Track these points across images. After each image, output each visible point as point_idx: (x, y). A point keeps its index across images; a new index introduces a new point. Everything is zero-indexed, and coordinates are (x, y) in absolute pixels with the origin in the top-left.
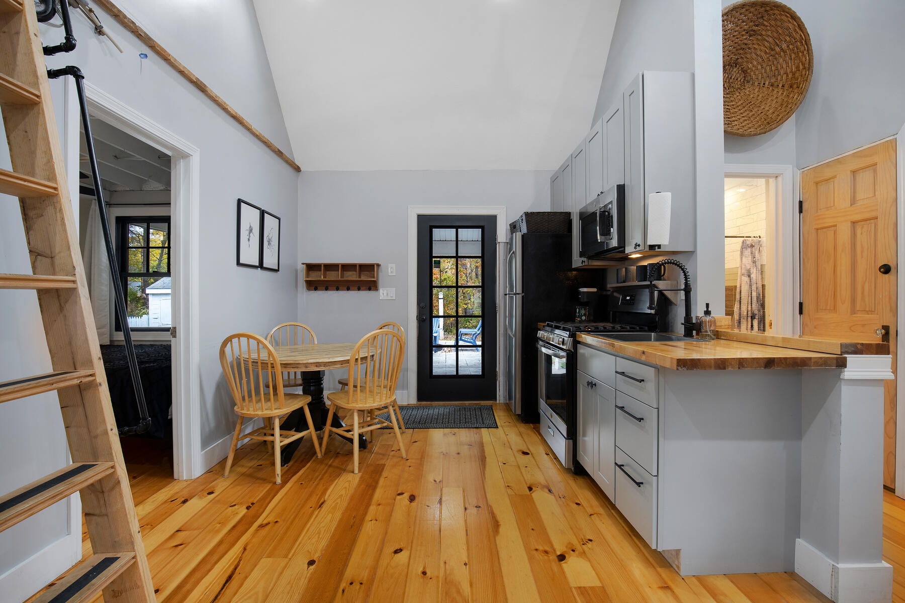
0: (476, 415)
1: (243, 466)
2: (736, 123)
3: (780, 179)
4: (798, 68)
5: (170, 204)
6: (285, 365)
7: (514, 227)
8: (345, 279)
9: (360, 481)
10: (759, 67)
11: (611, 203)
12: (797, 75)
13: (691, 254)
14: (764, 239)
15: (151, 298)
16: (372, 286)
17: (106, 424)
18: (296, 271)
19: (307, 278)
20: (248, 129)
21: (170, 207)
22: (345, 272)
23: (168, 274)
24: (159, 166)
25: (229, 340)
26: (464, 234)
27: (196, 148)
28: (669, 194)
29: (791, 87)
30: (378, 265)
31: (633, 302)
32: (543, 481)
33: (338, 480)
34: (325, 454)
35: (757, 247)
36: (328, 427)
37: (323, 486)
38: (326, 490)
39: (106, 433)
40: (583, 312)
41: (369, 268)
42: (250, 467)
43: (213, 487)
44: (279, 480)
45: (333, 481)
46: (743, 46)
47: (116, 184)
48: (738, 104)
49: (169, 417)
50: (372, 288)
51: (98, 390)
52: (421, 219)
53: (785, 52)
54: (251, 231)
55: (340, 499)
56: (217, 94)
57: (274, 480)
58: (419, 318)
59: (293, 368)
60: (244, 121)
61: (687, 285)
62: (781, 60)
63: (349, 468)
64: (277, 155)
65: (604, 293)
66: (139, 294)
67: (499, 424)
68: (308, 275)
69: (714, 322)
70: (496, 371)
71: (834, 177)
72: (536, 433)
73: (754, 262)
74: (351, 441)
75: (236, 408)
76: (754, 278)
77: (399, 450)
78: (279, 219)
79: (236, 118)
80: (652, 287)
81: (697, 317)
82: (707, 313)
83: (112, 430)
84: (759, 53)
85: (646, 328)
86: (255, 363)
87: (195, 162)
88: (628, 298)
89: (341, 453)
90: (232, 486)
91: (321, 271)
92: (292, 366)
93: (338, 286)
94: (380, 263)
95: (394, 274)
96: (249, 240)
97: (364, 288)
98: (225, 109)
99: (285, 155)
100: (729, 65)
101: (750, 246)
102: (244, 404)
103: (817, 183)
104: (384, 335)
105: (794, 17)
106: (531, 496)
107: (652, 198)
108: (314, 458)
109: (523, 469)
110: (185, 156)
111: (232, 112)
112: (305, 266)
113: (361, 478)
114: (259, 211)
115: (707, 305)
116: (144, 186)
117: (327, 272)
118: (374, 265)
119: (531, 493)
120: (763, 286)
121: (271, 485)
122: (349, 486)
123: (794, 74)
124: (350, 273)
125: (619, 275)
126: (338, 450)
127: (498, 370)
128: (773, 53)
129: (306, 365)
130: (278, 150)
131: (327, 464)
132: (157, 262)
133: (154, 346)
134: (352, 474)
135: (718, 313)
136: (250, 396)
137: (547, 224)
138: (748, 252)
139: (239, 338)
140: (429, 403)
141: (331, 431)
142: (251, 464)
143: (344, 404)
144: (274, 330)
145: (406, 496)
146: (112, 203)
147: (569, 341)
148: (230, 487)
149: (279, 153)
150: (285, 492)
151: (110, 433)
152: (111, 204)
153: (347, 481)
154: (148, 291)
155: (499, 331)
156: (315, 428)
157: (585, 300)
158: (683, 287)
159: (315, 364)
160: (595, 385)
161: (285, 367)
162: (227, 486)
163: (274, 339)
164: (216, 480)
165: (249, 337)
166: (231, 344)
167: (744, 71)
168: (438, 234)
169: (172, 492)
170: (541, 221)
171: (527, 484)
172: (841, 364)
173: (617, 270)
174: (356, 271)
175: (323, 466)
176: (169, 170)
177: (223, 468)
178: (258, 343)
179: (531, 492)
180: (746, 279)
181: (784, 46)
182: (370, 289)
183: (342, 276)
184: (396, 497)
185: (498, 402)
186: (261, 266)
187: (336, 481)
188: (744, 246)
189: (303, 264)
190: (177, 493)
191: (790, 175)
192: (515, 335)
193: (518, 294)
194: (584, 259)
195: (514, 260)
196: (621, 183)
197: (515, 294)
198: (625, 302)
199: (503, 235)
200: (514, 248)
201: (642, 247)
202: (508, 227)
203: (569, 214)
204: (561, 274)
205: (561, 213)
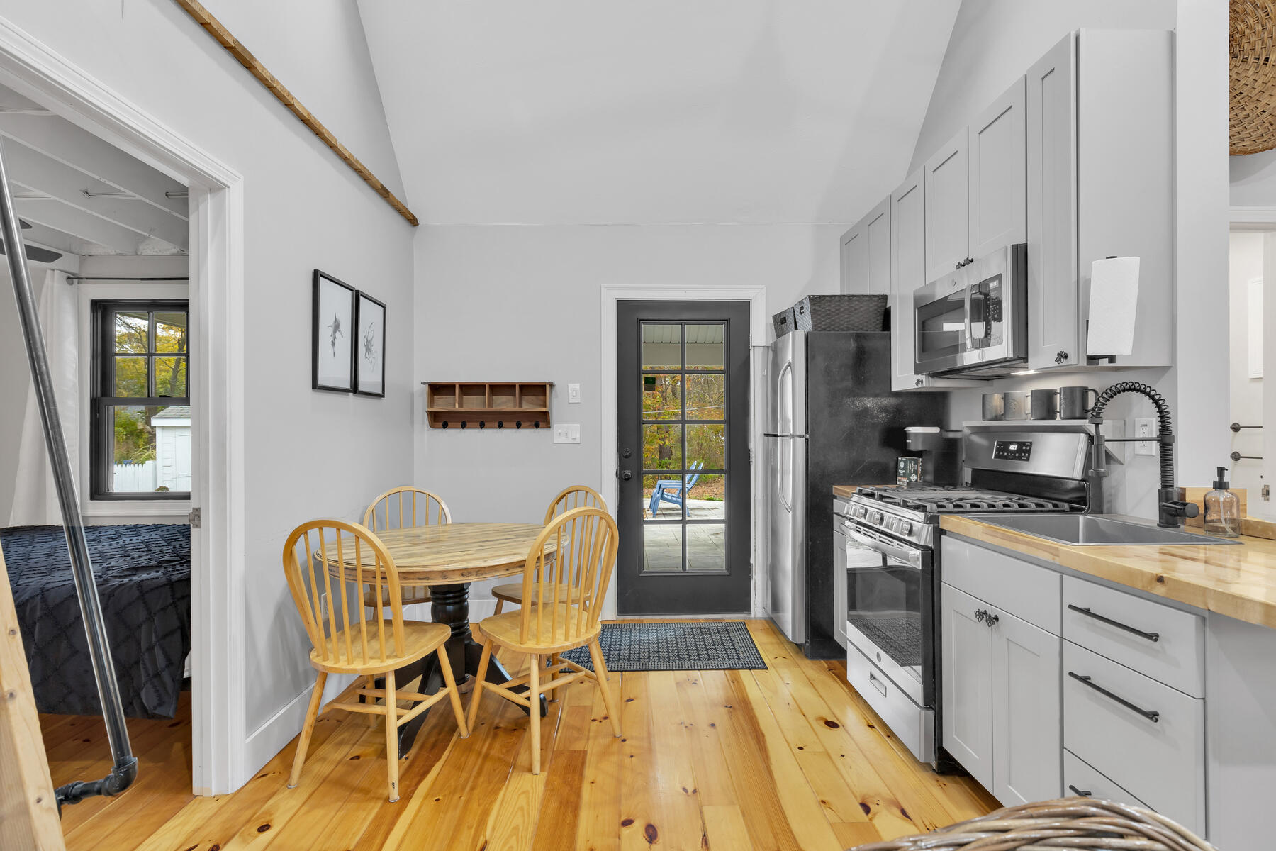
0: (723, 643)
1: (323, 759)
5: (187, 279)
6: (405, 575)
7: (781, 323)
8: (495, 408)
9: (546, 790)
11: (999, 277)
15: (159, 433)
16: (541, 420)
17: (23, 791)
18: (412, 395)
19: (431, 407)
20: (332, 146)
21: (188, 284)
22: (494, 397)
23: (186, 401)
24: (167, 210)
25: (302, 530)
26: (694, 332)
27: (238, 174)
28: (1135, 260)
30: (552, 385)
31: (1025, 451)
32: (884, 791)
33: (504, 787)
34: (475, 729)
36: (480, 681)
37: (479, 805)
38: (486, 814)
39: (24, 810)
40: (913, 467)
41: (537, 390)
42: (339, 762)
43: (269, 813)
44: (395, 795)
45: (495, 792)
47: (91, 243)
49: (186, 675)
50: (541, 423)
51: (7, 710)
52: (625, 308)
54: (337, 327)
55: (514, 838)
56: (274, 76)
57: (385, 793)
58: (621, 474)
59: (420, 579)
60: (324, 130)
61: (1165, 430)
63: (523, 759)
64: (381, 194)
65: (951, 435)
66: (140, 426)
67: (766, 661)
68: (431, 403)
69: (1235, 504)
70: (749, 564)
72: (838, 680)
74: (527, 710)
75: (313, 655)
77: (606, 718)
78: (384, 307)
79: (307, 122)
82: (1220, 485)
83: (39, 801)
86: (351, 570)
87: (235, 198)
88: (1013, 447)
89: (502, 725)
90: (305, 808)
91: (454, 395)
92: (417, 576)
93: (482, 420)
94: (554, 382)
95: (577, 399)
96: (333, 343)
97: (527, 424)
98: (289, 105)
99: (392, 195)
102: (329, 646)
104: (586, 517)
106: (873, 826)
107: (1098, 267)
108: (455, 738)
109: (838, 760)
110: (216, 187)
111: (302, 111)
112: (426, 387)
113: (548, 783)
114: (350, 292)
115: (1222, 471)
116: (141, 247)
117: (464, 397)
118: (545, 386)
119: (871, 819)
121: (379, 804)
122: (528, 803)
124: (504, 398)
125: (987, 407)
126: (497, 721)
127: (752, 561)
129: (444, 574)
130: (382, 186)
131: (480, 753)
132: (170, 374)
133: (161, 529)
134: (528, 775)
136: (340, 627)
137: (846, 316)
139: (321, 528)
140: (637, 618)
141: (483, 688)
142: (338, 755)
143: (513, 644)
144: (378, 499)
145: (638, 827)
146: (83, 275)
147: (924, 528)
148: (302, 811)
149: (383, 192)
150: (409, 821)
151: (34, 809)
152: (82, 278)
153: (523, 793)
154: (154, 422)
155: (755, 496)
156: (456, 680)
157: (920, 448)
158: (1154, 434)
159: (461, 572)
160: (997, 619)
161: (405, 578)
162: (296, 808)
163: (376, 515)
164: (274, 794)
165: (339, 526)
166: (306, 538)
168: (650, 332)
169: (189, 828)
170: (837, 310)
171: (855, 797)
173: (984, 396)
174: (514, 395)
175: (472, 758)
176: (184, 218)
177: (288, 766)
178: (357, 538)
179: (870, 815)
182: (537, 426)
183: (490, 405)
184: (619, 830)
185: (753, 615)
186: (354, 388)
187: (502, 793)
189: (424, 383)
190: (199, 829)
192: (793, 508)
193: (801, 436)
194: (922, 377)
195: (789, 377)
196: (1021, 241)
197: (793, 436)
198: (1003, 451)
199: (760, 333)
200: (789, 358)
201: (1072, 360)
202: (771, 321)
203: (885, 298)
204: (870, 403)
205: (871, 297)
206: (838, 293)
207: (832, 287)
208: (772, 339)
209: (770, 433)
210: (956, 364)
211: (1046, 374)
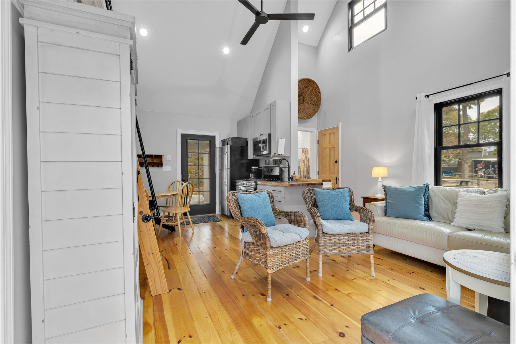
0: (211, 218)
2: (301, 114)
3: (313, 132)
4: (317, 100)
7: (224, 142)
10: (308, 97)
11: (266, 139)
12: (317, 102)
13: (290, 156)
14: (309, 150)
16: (160, 165)
26: (202, 143)
28: (284, 139)
29: (316, 105)
31: (272, 171)
35: (307, 152)
40: (253, 175)
41: (160, 157)
46: (303, 90)
48: (302, 108)
52: (183, 136)
53: (314, 94)
58: (182, 179)
61: (289, 166)
62: (313, 96)
65: (260, 168)
67: (222, 220)
69: (296, 177)
71: (326, 134)
73: (306, 157)
76: (306, 163)
80: (279, 166)
81: (291, 176)
82: (294, 174)
84: (307, 93)
85: (277, 180)
88: (270, 170)
94: (164, 155)
95: (170, 160)
97: (156, 166)
100: (300, 95)
101: (305, 152)
103: (322, 135)
105: (316, 85)
107: (280, 140)
115: (294, 172)
118: (162, 156)
120: (309, 166)
123: (316, 101)
124: (150, 159)
125: (266, 162)
127: (216, 200)
128: (311, 94)
135: (297, 174)
138: (304, 154)
147: (254, 184)
157: (254, 171)
158: (287, 166)
167: (304, 98)
168: (190, 142)
172: (322, 184)
173: (265, 160)
174: (153, 158)
180: (303, 163)
181: (314, 92)
182: (158, 166)
185: (216, 214)
188: (303, 152)
191: (315, 132)
192: (227, 185)
193: (229, 169)
194: (254, 156)
195: (226, 155)
196: (270, 133)
197: (227, 169)
198: (269, 172)
199: (218, 144)
200: (226, 151)
201: (276, 154)
202: (221, 141)
203: (247, 138)
204: (244, 161)
205: (244, 138)
206: (237, 137)
207: (235, 135)
208: (221, 146)
209: (221, 168)
210: (261, 154)
211: (274, 157)
